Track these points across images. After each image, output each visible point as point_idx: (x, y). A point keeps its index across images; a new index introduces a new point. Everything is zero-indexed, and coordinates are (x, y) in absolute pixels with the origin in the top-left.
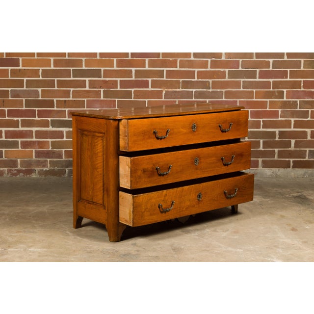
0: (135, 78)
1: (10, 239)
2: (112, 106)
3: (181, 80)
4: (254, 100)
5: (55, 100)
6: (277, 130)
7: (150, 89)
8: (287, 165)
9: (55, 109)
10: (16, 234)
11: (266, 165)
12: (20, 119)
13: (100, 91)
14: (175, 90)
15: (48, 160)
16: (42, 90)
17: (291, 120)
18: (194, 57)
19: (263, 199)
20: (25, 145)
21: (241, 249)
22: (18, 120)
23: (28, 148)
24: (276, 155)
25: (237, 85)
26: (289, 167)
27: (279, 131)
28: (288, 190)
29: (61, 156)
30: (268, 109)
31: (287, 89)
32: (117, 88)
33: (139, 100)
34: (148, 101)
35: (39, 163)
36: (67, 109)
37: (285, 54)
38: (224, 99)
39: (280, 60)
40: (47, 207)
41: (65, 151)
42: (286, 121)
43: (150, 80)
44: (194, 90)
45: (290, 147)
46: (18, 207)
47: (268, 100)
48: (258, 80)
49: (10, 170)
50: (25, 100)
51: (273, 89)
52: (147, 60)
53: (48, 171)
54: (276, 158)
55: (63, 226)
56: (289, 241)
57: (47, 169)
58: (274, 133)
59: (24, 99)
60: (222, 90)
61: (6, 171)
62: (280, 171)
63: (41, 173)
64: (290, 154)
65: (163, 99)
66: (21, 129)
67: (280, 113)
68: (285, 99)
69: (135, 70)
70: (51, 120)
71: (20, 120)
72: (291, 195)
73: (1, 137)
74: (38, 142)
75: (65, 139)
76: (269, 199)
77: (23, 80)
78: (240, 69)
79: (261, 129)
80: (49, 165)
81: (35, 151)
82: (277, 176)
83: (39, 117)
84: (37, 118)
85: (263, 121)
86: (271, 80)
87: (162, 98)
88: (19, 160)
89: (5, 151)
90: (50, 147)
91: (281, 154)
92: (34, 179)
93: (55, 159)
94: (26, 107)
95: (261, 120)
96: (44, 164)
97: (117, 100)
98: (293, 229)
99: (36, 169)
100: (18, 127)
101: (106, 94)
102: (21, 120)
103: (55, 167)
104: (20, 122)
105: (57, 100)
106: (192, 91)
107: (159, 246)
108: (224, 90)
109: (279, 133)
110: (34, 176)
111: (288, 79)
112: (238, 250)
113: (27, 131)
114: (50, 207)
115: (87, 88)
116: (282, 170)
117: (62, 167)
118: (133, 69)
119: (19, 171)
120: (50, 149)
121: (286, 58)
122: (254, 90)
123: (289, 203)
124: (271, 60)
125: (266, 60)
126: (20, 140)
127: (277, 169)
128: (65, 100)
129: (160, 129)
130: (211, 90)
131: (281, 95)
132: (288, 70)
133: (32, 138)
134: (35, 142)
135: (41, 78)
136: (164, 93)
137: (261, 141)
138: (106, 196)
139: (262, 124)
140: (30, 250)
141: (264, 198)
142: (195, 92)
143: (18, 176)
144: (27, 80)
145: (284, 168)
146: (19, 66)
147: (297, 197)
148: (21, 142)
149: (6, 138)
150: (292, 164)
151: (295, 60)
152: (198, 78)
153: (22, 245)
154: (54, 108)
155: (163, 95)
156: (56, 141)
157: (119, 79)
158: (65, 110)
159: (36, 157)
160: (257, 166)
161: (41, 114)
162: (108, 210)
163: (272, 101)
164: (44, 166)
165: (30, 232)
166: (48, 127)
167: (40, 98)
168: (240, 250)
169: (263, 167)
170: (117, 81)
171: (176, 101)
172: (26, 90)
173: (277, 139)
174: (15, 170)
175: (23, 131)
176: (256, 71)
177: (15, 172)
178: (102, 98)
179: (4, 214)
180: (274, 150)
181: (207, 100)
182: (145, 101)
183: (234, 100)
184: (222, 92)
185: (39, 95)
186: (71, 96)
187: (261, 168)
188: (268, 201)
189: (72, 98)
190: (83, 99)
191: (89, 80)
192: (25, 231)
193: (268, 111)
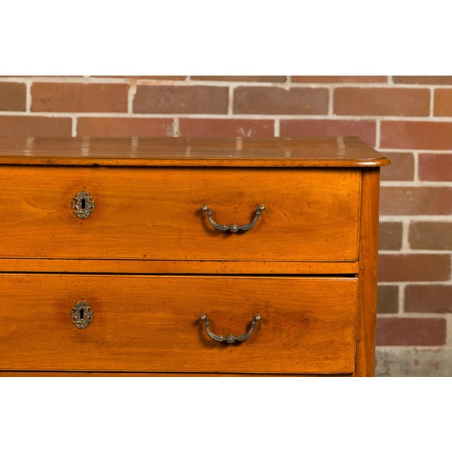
4: (432, 118)
7: (87, 79)
14: (169, 83)
33: (50, 115)
34: (80, 120)
38: (331, 116)
44: (233, 85)
60: (325, 86)
65: (130, 114)
87: (125, 111)
106: (227, 89)
108: (331, 87)
122: (432, 88)
130: (288, 86)
136: (132, 92)
142: (237, 91)
155: (131, 98)
160: (440, 340)
181: (277, 119)
182: (70, 120)
183: (365, 118)
184: (327, 91)
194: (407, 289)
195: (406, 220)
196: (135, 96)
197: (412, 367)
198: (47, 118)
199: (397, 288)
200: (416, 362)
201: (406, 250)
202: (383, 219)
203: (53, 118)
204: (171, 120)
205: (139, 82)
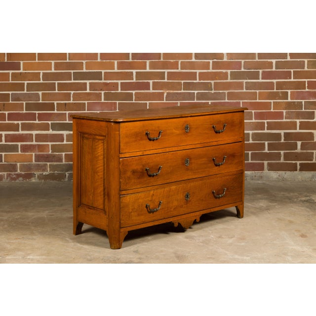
0: (136, 80)
1: (8, 246)
2: (113, 108)
3: (183, 82)
4: (258, 101)
5: (55, 103)
6: (282, 132)
7: (151, 91)
8: (293, 168)
9: (56, 112)
10: (14, 241)
11: (272, 167)
12: (20, 122)
13: (101, 93)
14: (177, 91)
15: (48, 163)
16: (42, 93)
17: (296, 122)
18: (196, 59)
19: (270, 204)
20: (25, 149)
21: (248, 256)
22: (18, 124)
23: (28, 152)
24: (282, 158)
25: (240, 86)
26: (296, 171)
27: (284, 133)
28: (296, 194)
29: (61, 160)
30: (272, 110)
31: (291, 89)
32: (118, 90)
33: (140, 102)
34: (149, 103)
35: (38, 167)
36: (67, 112)
37: (288, 55)
38: (227, 101)
39: (283, 60)
40: (47, 212)
41: (65, 154)
42: (291, 122)
43: (151, 82)
44: (196, 92)
45: (297, 149)
46: (18, 213)
47: (272, 101)
48: (261, 80)
49: (10, 174)
50: (26, 103)
51: (276, 90)
52: (148, 62)
53: (48, 175)
54: (282, 160)
55: (63, 232)
56: (298, 248)
57: (47, 173)
58: (280, 134)
59: (24, 103)
60: (225, 91)
61: (6, 175)
62: (287, 175)
63: (41, 177)
64: (296, 156)
65: (165, 101)
66: (21, 132)
67: (284, 114)
68: (289, 100)
69: (136, 72)
70: (51, 123)
71: (20, 124)
72: (300, 199)
73: (1, 141)
74: (39, 145)
75: (65, 142)
76: (276, 204)
77: (24, 83)
78: (243, 70)
79: (266, 131)
80: (49, 169)
81: (35, 154)
82: (284, 180)
83: (39, 121)
84: (37, 122)
85: (267, 122)
86: (275, 81)
87: (163, 100)
88: (18, 164)
89: (5, 155)
90: (51, 151)
91: (287, 157)
92: (33, 183)
93: (55, 163)
94: (26, 110)
95: (266, 121)
96: (44, 168)
97: (118, 102)
98: (303, 236)
99: (35, 173)
100: (18, 131)
101: (107, 96)
102: (22, 123)
103: (54, 171)
104: (20, 126)
105: (57, 104)
106: (194, 93)
107: (162, 253)
108: (226, 92)
109: (284, 135)
110: (33, 180)
111: (292, 80)
112: (245, 258)
113: (27, 134)
114: (49, 212)
115: (88, 91)
116: (288, 173)
117: (62, 171)
118: (134, 71)
119: (19, 176)
120: (50, 153)
121: (289, 59)
122: (258, 91)
123: (297, 207)
124: (274, 61)
125: (269, 60)
126: (19, 144)
127: (283, 172)
128: (66, 103)
129: (152, 130)
130: (213, 92)
131: (285, 96)
132: (292, 70)
133: (32, 141)
134: (35, 145)
135: (41, 81)
136: (165, 94)
137: (266, 143)
138: (106, 200)
139: (266, 125)
140: (28, 257)
141: (270, 202)
142: (198, 93)
143: (17, 181)
144: (27, 83)
145: (291, 171)
146: (20, 69)
147: (305, 201)
148: (21, 145)
149: (6, 142)
150: (298, 167)
151: (298, 60)
152: (199, 80)
153: (20, 253)
154: (54, 111)
155: (165, 96)
156: (56, 144)
157: (119, 82)
158: (66, 113)
159: (36, 161)
160: (262, 169)
161: (41, 117)
162: (109, 216)
163: (276, 102)
164: (44, 170)
165: (29, 239)
166: (49, 130)
167: (41, 101)
168: (247, 258)
169: (269, 170)
170: (118, 83)
171: (178, 103)
172: (26, 93)
173: (282, 141)
174: (15, 174)
175: (23, 134)
176: (259, 71)
177: (15, 176)
178: (103, 101)
179: (2, 220)
180: (280, 153)
181: (210, 102)
182: (146, 103)
183: (237, 101)
184: (225, 93)
185: (39, 98)
186: (72, 99)
187: (267, 171)
188: (275, 206)
189: (73, 101)
190: (84, 102)
191: (90, 83)
192: (23, 238)
193: (272, 112)
194: (251, 153)
195: (251, 132)
196: (166, 96)
197: (254, 178)
198: (139, 103)
199: (248, 153)
200: (255, 176)
201: (251, 141)
202: (245, 132)
203: (141, 103)
205: (167, 91)
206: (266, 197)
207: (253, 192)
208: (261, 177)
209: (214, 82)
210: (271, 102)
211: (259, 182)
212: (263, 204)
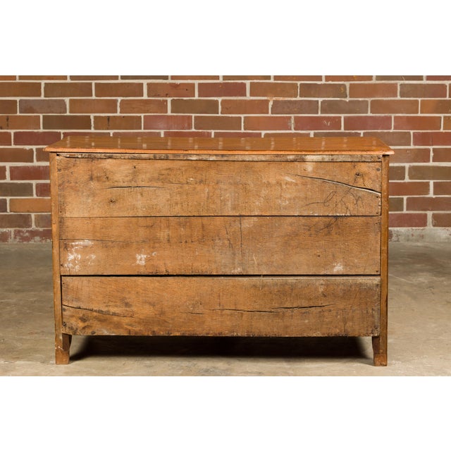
0: (224, 80)
2: (186, 125)
3: (299, 83)
4: (419, 115)
7: (248, 97)
9: (93, 130)
11: (439, 221)
12: (34, 148)
13: (166, 101)
14: (289, 99)
16: (70, 100)
19: (435, 278)
20: (44, 190)
22: (32, 150)
30: (442, 130)
32: (194, 96)
33: (230, 116)
34: (245, 117)
36: (111, 132)
38: (369, 114)
43: (247, 83)
44: (320, 100)
46: (33, 293)
47: (442, 115)
48: (425, 82)
49: (19, 231)
50: (44, 117)
51: (450, 97)
59: (41, 116)
60: (366, 99)
61: (12, 233)
65: (270, 115)
66: (36, 163)
71: (34, 150)
73: (5, 178)
76: (443, 278)
77: (40, 84)
79: (431, 164)
85: (433, 149)
86: (447, 83)
87: (268, 113)
88: (33, 215)
89: (11, 200)
94: (44, 128)
95: (431, 148)
97: (193, 115)
100: (32, 161)
101: (177, 106)
102: (37, 149)
104: (35, 153)
105: (95, 117)
106: (317, 101)
108: (369, 100)
113: (46, 167)
115: (145, 97)
119: (34, 234)
122: (420, 99)
126: (34, 182)
128: (109, 117)
130: (348, 99)
135: (69, 81)
136: (271, 104)
137: (431, 182)
139: (432, 154)
141: (435, 276)
142: (322, 102)
143: (32, 242)
144: (45, 84)
148: (37, 185)
149: (11, 179)
152: (326, 80)
154: (90, 129)
155: (270, 107)
157: (197, 82)
163: (448, 117)
167: (68, 114)
169: (434, 226)
170: (193, 85)
172: (43, 100)
174: (27, 231)
175: (39, 167)
177: (27, 234)
178: (169, 113)
181: (343, 116)
182: (240, 118)
183: (386, 115)
184: (367, 101)
185: (66, 109)
186: (119, 110)
187: (432, 227)
188: (442, 281)
189: (121, 113)
190: (139, 115)
191: (148, 84)
192: (43, 332)
193: (442, 133)
194: (408, 199)
195: (407, 165)
197: (411, 237)
199: (403, 199)
200: (412, 235)
201: (407, 180)
202: (395, 165)
203: (232, 117)
204: (291, 117)
205: (274, 99)
206: (428, 267)
207: (409, 260)
208: (422, 237)
209: (351, 84)
210: (440, 117)
211: (419, 244)
212: (424, 278)
